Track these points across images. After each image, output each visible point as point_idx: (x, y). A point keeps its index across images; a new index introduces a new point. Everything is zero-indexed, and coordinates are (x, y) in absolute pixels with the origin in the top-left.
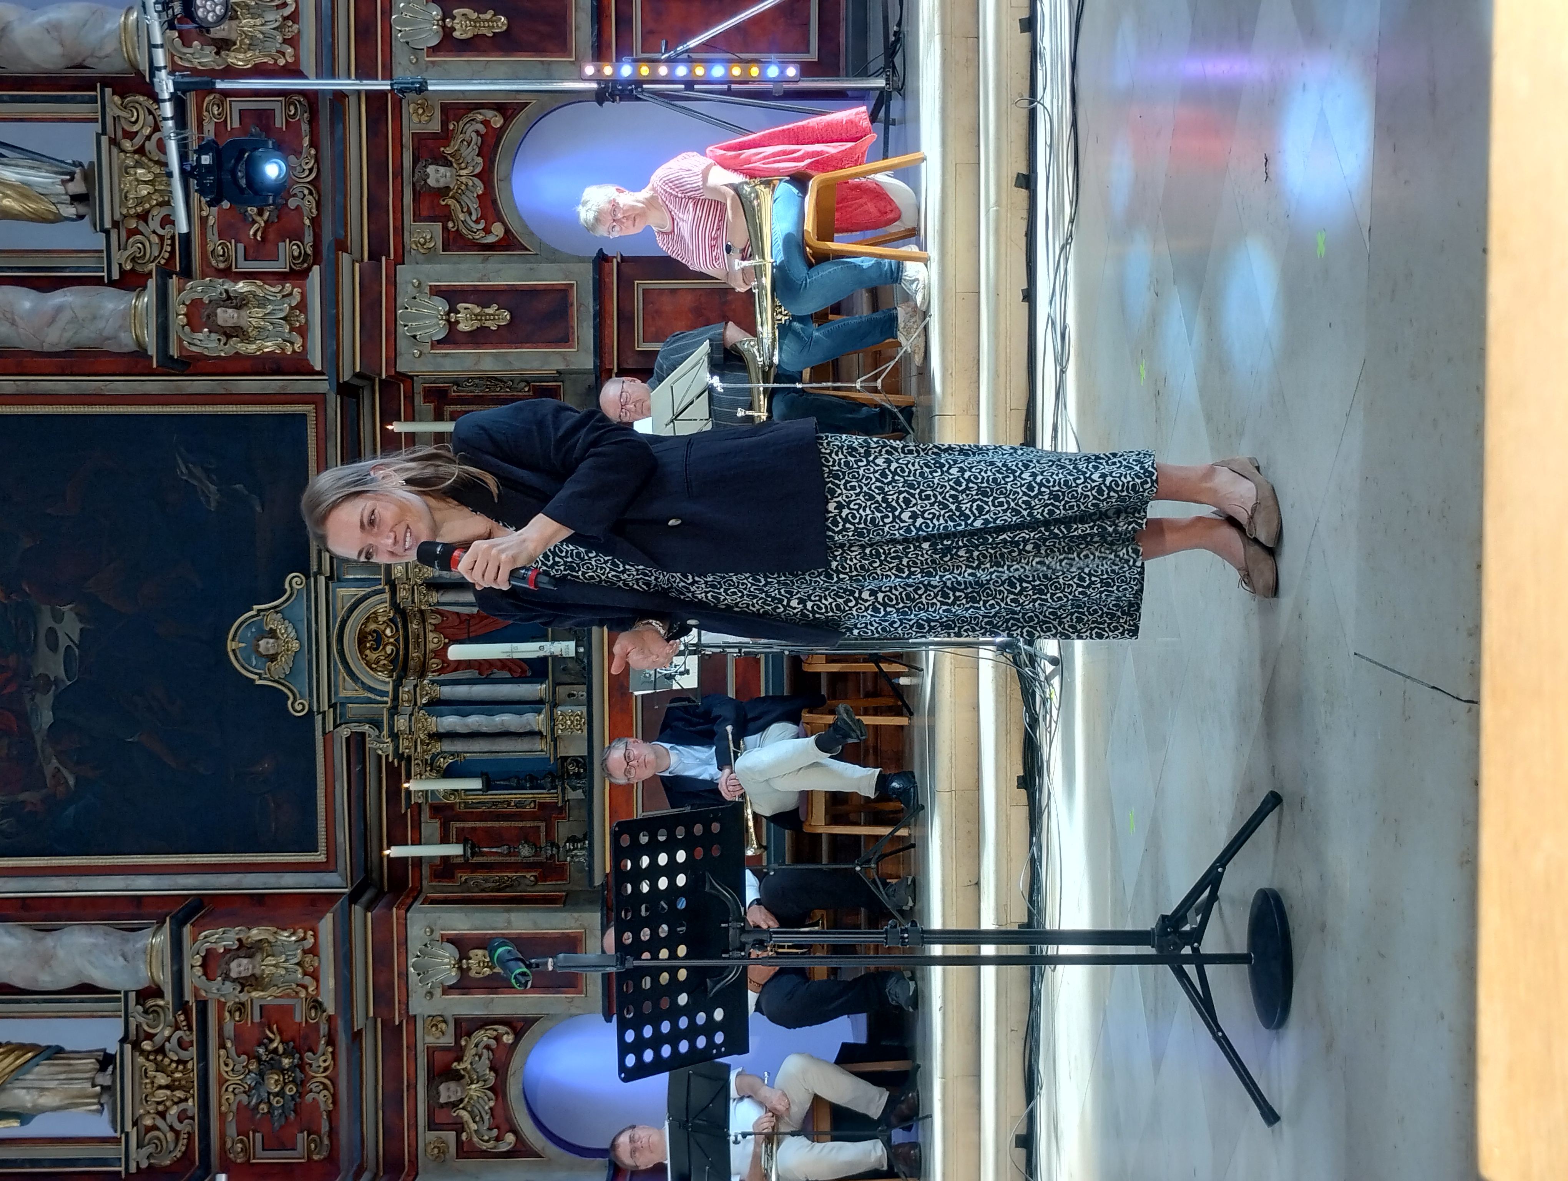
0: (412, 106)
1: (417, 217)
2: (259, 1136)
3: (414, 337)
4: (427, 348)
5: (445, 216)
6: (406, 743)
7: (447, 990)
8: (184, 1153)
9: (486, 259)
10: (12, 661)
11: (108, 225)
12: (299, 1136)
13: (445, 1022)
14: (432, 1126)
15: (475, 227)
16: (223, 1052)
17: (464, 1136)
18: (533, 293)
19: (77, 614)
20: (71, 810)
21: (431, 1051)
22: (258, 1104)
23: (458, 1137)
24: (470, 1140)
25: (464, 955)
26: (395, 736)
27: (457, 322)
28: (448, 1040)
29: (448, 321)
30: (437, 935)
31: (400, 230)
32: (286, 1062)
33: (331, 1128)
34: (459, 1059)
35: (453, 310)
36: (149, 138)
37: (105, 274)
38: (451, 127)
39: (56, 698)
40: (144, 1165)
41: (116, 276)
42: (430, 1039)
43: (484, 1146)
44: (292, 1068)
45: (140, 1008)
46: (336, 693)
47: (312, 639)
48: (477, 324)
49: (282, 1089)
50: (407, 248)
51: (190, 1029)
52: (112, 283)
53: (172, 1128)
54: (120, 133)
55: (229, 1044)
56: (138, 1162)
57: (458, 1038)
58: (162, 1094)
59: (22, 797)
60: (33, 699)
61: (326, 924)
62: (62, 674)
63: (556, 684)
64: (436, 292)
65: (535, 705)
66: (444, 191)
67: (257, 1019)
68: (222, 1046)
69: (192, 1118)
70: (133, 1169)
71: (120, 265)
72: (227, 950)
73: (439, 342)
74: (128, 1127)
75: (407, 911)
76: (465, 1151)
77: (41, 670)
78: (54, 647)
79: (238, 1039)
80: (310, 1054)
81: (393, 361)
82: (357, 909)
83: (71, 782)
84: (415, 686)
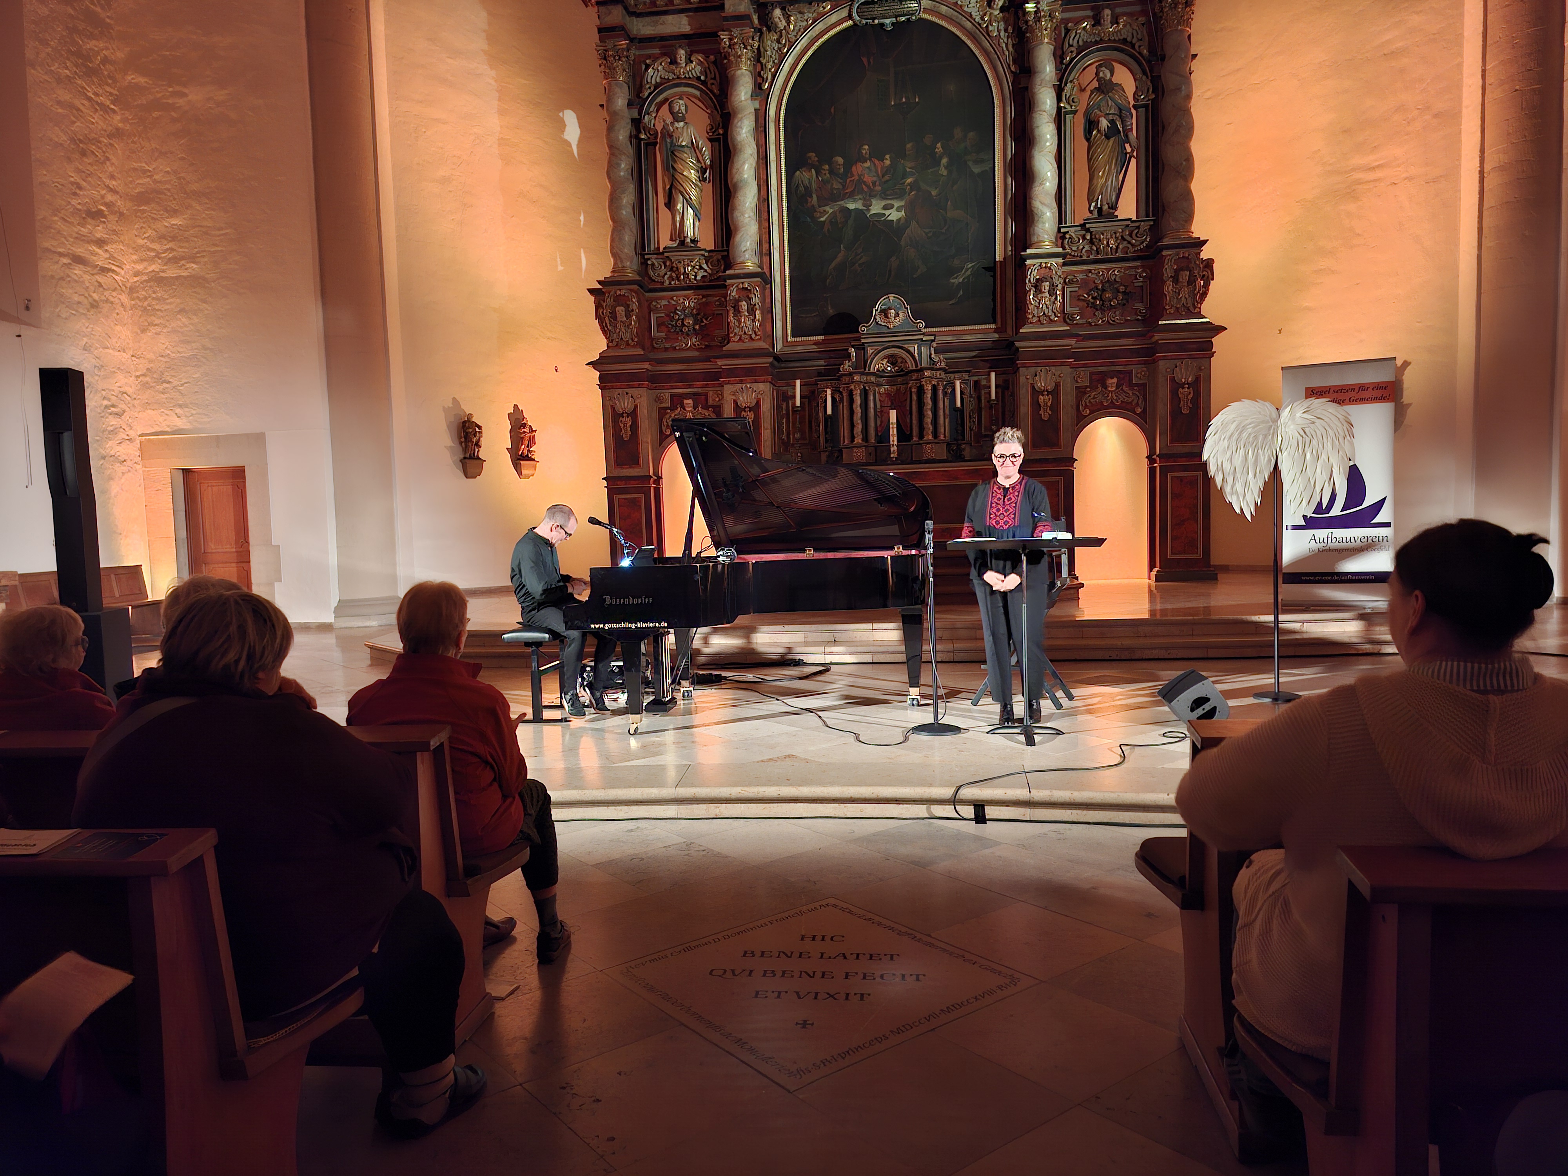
0: (1145, 369)
1: (1092, 374)
2: (663, 315)
3: (1036, 375)
4: (1031, 381)
5: (1093, 387)
6: (847, 380)
7: (735, 402)
8: (654, 281)
9: (1072, 407)
10: (878, 188)
11: (1088, 226)
12: (663, 334)
13: (719, 400)
14: (672, 396)
15: (1087, 401)
16: (701, 297)
17: (669, 411)
18: (1057, 430)
19: (900, 218)
20: (809, 220)
21: (706, 395)
22: (678, 314)
23: (667, 408)
24: (667, 413)
25: (751, 409)
26: (851, 374)
27: (1043, 395)
28: (710, 402)
29: (1044, 391)
30: (759, 396)
31: (1084, 366)
32: (697, 327)
33: (667, 348)
34: (702, 408)
35: (1049, 393)
36: (1129, 242)
37: (1063, 225)
38: (1135, 388)
39: (861, 210)
40: (649, 262)
41: (1063, 230)
42: (711, 393)
43: (664, 421)
44: (694, 329)
45: (720, 257)
46: (869, 346)
47: (894, 334)
48: (1042, 404)
49: (685, 326)
50: (1077, 369)
51: (710, 281)
52: (1059, 229)
53: (666, 274)
54: (1131, 229)
55: (704, 300)
56: (649, 259)
57: (712, 406)
58: (682, 270)
59: (814, 196)
60: (860, 199)
61: (762, 345)
62: (872, 212)
63: (876, 447)
64: (1057, 385)
65: (866, 438)
66: (1105, 386)
67: (716, 312)
68: (704, 296)
69: (670, 284)
70: (646, 257)
71: (1068, 232)
72: (750, 299)
73: (1033, 387)
74: (666, 254)
75: (770, 382)
76: (662, 412)
77: (874, 202)
78: (885, 208)
79: (706, 304)
80: (701, 337)
81: (1024, 366)
82: (771, 360)
83: (822, 219)
84: (873, 382)
